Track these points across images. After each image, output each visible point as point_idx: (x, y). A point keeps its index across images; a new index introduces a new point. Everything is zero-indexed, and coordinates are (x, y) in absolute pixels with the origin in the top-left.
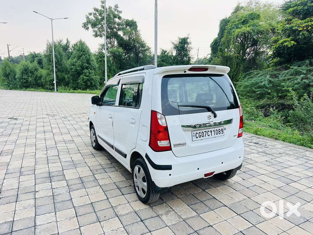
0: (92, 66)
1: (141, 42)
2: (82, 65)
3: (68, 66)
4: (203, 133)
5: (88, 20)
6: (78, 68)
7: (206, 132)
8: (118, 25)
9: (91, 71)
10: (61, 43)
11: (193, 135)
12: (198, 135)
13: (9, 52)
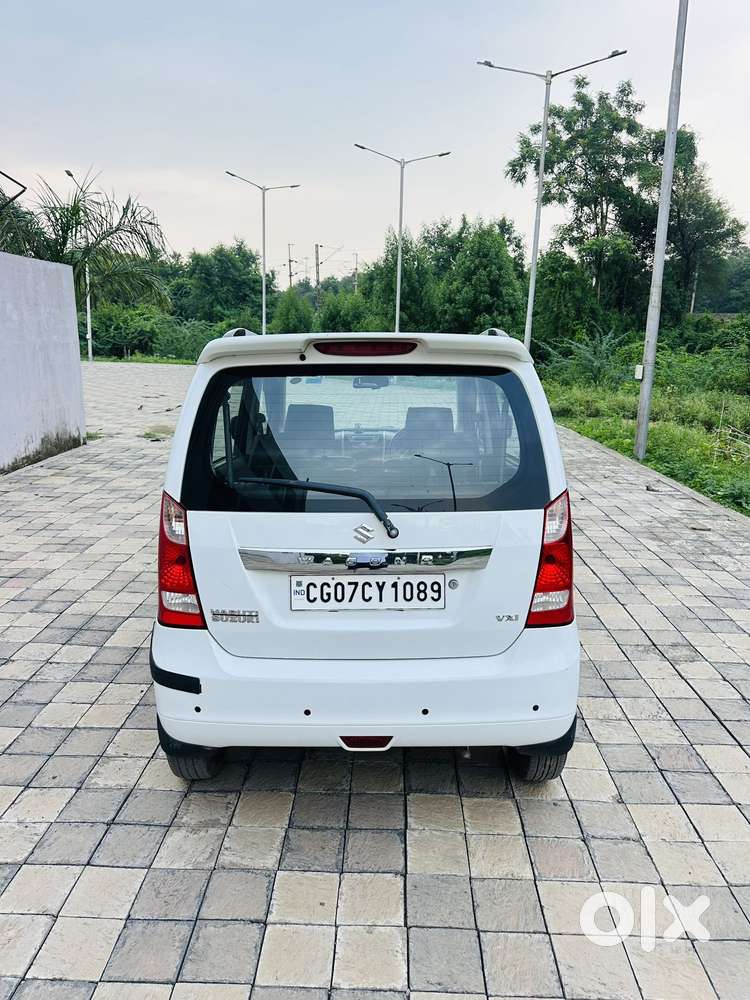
0: (505, 303)
1: (708, 206)
2: (476, 299)
3: (436, 303)
4: (339, 587)
5: (526, 150)
6: (461, 311)
7: (356, 584)
8: (628, 153)
9: (500, 318)
10: (445, 233)
11: (294, 587)
12: (315, 593)
13: (317, 265)
